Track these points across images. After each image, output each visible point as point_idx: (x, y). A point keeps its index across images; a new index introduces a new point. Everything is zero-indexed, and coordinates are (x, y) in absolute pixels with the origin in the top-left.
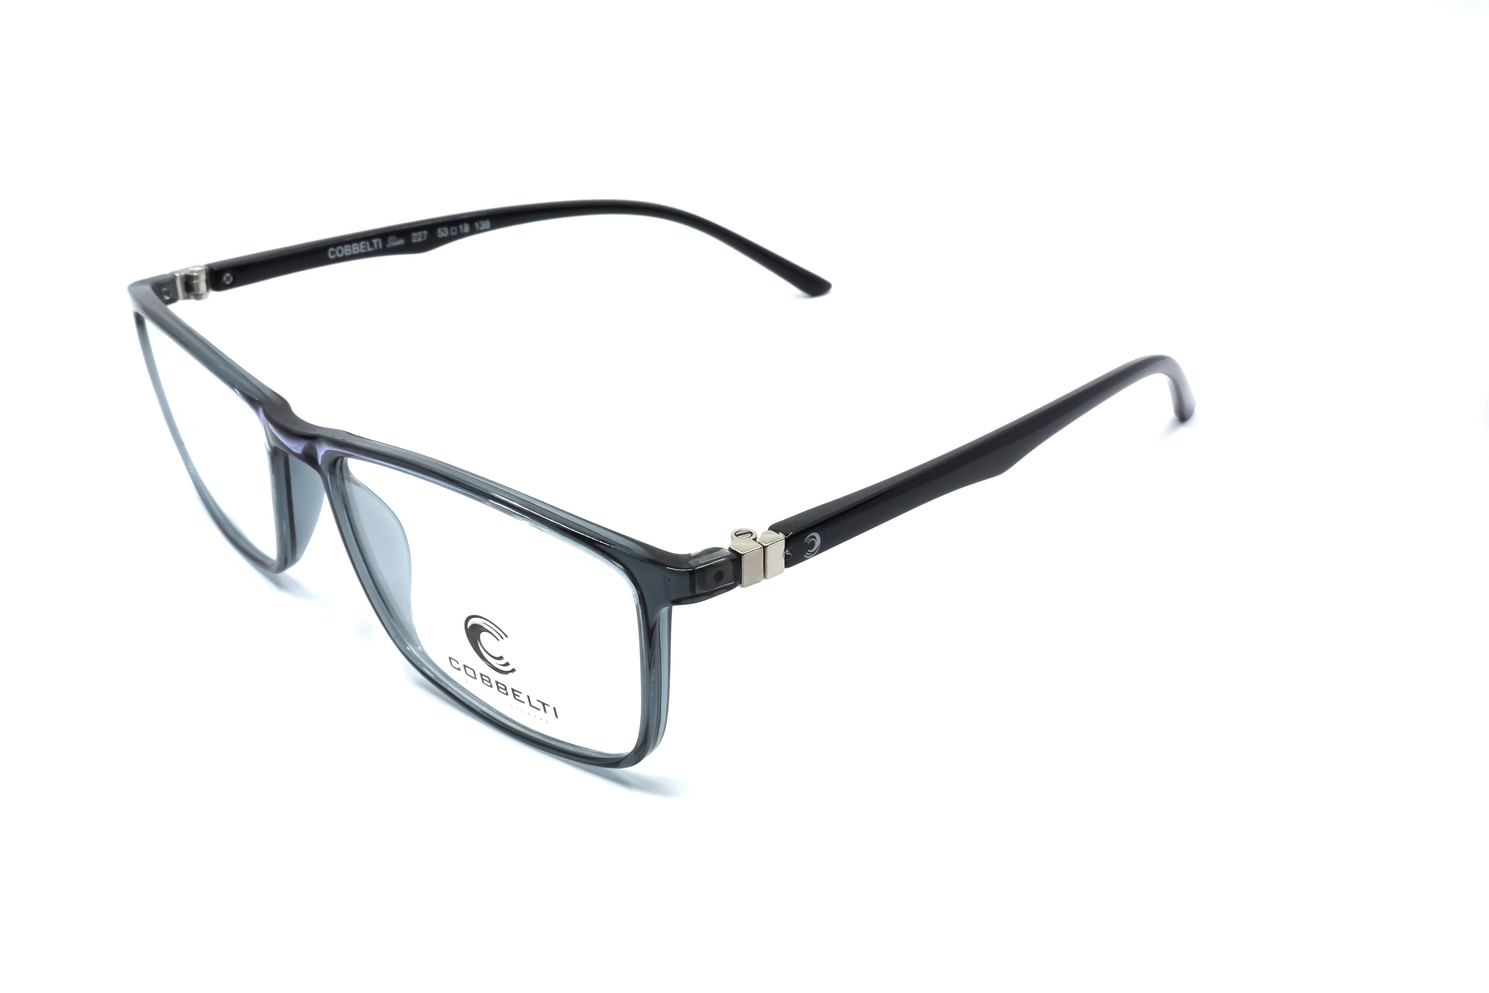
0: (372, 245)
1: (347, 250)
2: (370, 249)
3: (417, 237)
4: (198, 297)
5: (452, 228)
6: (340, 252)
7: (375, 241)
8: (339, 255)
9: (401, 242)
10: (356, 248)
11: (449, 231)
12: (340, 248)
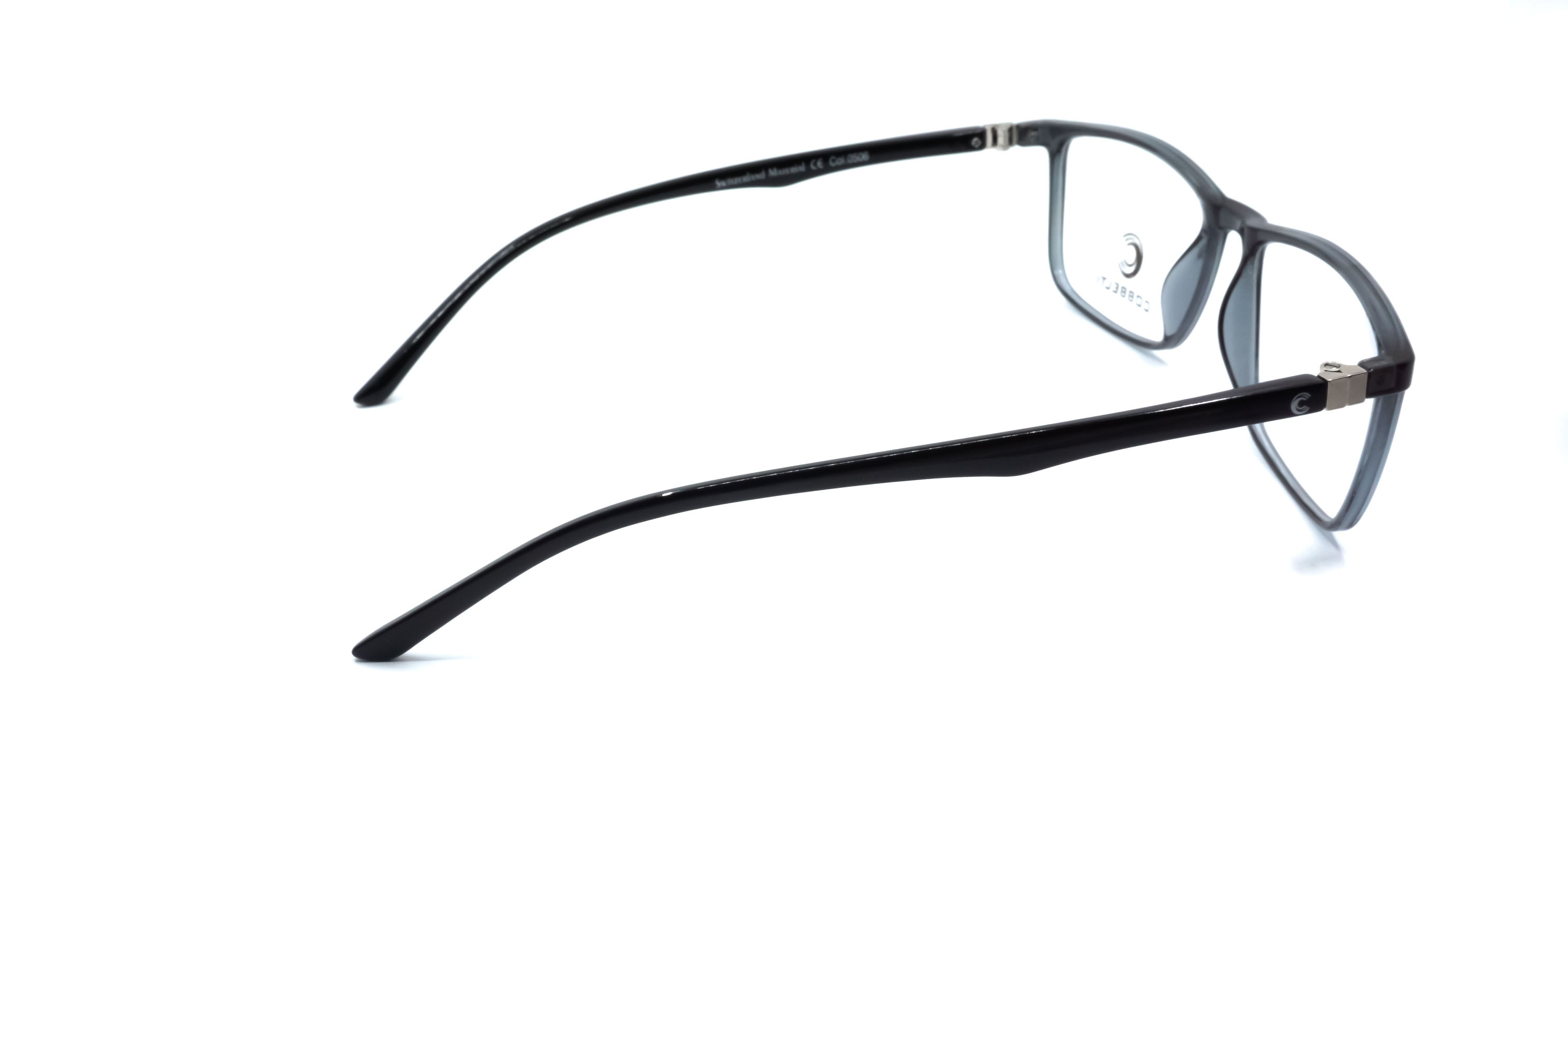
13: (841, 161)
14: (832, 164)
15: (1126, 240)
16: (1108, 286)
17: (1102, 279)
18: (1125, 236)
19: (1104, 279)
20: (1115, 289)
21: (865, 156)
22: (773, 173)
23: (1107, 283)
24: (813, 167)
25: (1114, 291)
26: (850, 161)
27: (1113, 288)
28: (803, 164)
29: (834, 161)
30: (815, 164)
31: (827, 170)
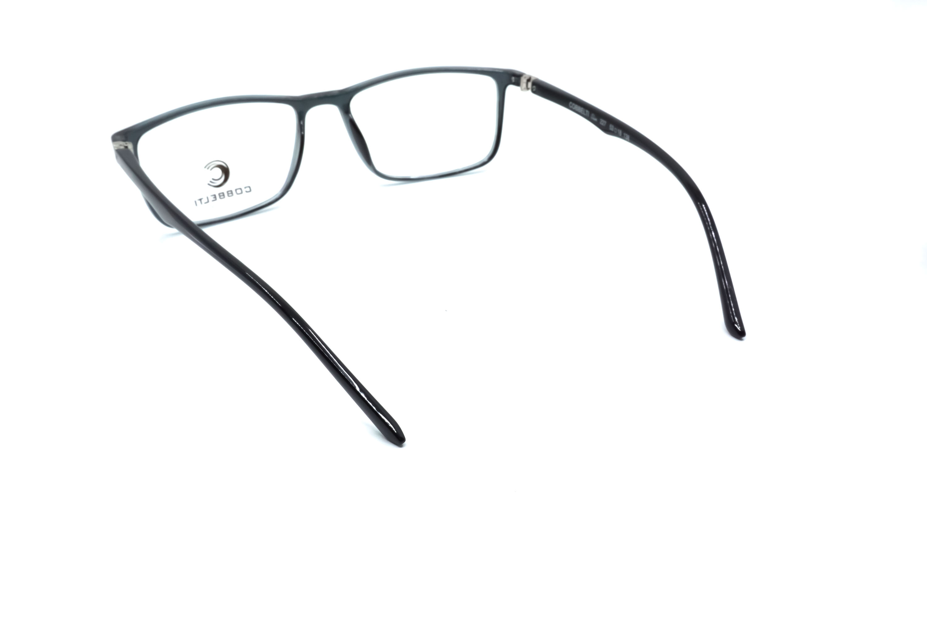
0: (585, 112)
1: (577, 107)
2: (584, 114)
3: (603, 122)
4: (522, 90)
5: (615, 129)
6: (574, 106)
7: (587, 111)
8: (574, 108)
9: (595, 120)
10: (580, 109)
11: (614, 129)
12: (574, 104)
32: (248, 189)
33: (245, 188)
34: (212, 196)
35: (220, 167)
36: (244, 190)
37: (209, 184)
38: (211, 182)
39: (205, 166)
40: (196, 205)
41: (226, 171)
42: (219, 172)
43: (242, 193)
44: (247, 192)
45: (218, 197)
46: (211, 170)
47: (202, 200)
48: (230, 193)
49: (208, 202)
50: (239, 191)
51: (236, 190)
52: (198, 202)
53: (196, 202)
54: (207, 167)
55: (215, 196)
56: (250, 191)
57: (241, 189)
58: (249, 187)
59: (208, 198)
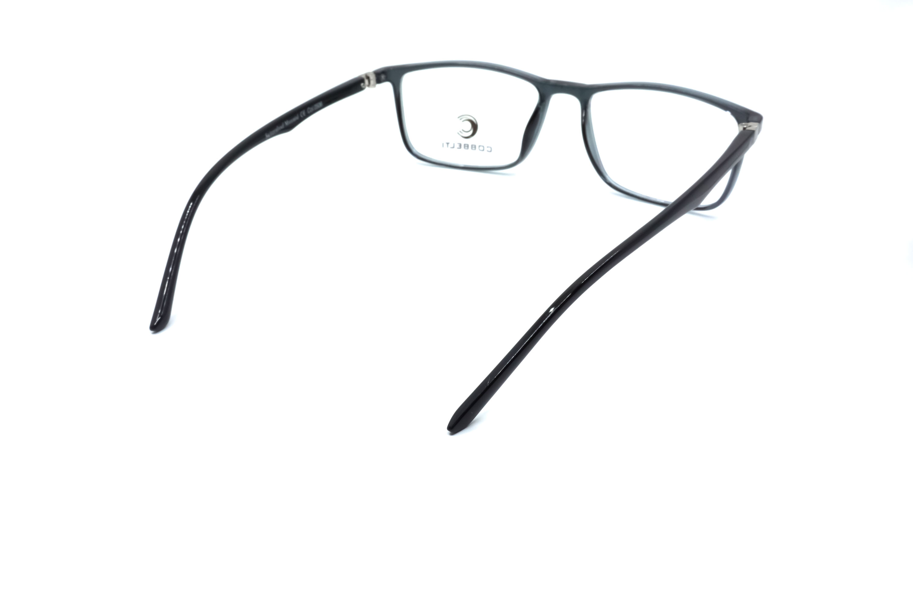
13: (312, 109)
14: (309, 112)
15: (461, 119)
16: (452, 146)
17: (446, 145)
18: (458, 118)
19: (448, 144)
20: (459, 147)
21: (321, 104)
22: (287, 123)
23: (451, 145)
24: (302, 116)
25: (458, 148)
26: (315, 109)
27: (458, 146)
28: (298, 115)
29: (309, 110)
30: (302, 114)
31: (308, 115)
32: (489, 149)
33: (488, 147)
34: (458, 144)
35: (471, 121)
36: (486, 149)
37: (458, 133)
38: (460, 132)
39: (458, 117)
40: (443, 146)
41: (475, 127)
42: (469, 126)
43: (483, 150)
44: (488, 151)
45: (463, 146)
46: (463, 121)
47: (449, 145)
48: (474, 147)
49: (453, 147)
50: (481, 148)
51: (479, 146)
52: (445, 145)
53: (443, 144)
54: (460, 118)
55: (460, 145)
56: (491, 151)
57: (483, 147)
58: (491, 148)
59: (454, 144)
